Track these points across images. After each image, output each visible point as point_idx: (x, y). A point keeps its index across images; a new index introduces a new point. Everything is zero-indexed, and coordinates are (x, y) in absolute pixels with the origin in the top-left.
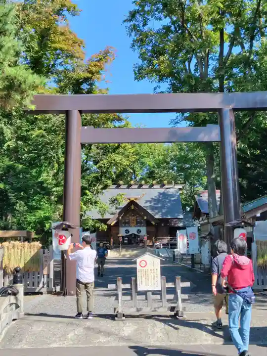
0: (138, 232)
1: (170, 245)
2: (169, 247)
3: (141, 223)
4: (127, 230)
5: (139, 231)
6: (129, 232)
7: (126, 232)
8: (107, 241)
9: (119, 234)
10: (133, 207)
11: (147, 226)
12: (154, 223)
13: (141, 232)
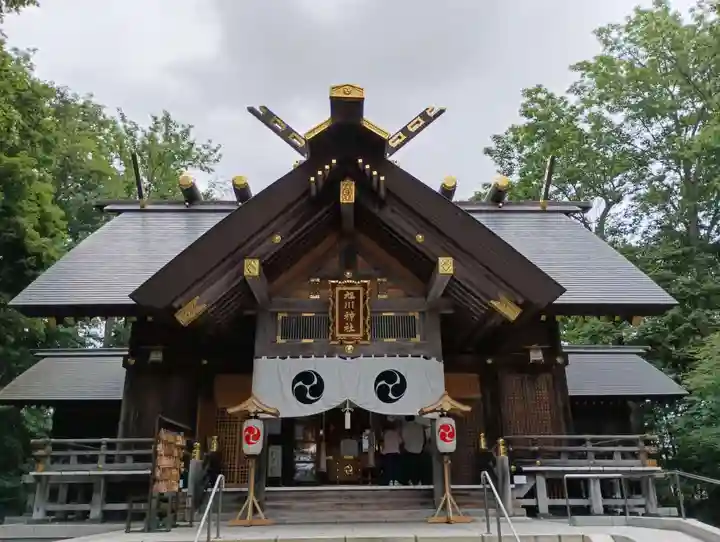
0: (382, 394)
1: (595, 489)
2: (597, 500)
3: (404, 328)
4: (305, 377)
5: (390, 385)
6: (318, 390)
7: (300, 395)
9: (246, 392)
10: (348, 193)
11: (448, 370)
12: (512, 313)
13: (400, 390)
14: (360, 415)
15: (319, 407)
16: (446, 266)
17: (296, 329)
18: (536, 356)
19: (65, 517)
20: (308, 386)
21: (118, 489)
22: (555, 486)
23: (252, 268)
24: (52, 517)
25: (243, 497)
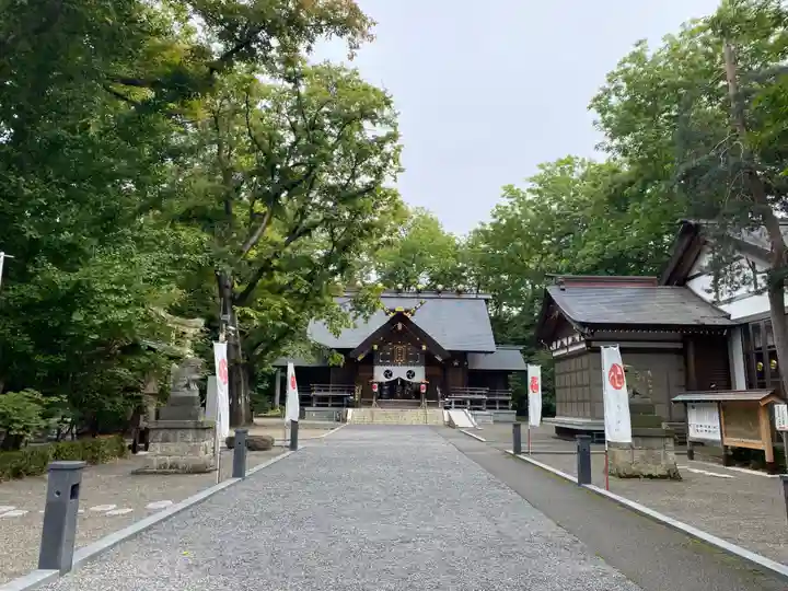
0: (408, 377)
1: (469, 403)
2: (468, 405)
3: (415, 358)
4: (388, 371)
5: (411, 374)
6: (391, 375)
7: (386, 377)
8: (348, 391)
9: (372, 378)
10: (400, 326)
11: (426, 366)
12: (440, 359)
13: (413, 376)
14: (402, 381)
15: (392, 379)
16: (424, 348)
17: (385, 358)
18: (456, 364)
19: (322, 406)
20: (388, 374)
21: (336, 398)
22: (456, 403)
23: (376, 347)
24: (318, 406)
25: (372, 402)
